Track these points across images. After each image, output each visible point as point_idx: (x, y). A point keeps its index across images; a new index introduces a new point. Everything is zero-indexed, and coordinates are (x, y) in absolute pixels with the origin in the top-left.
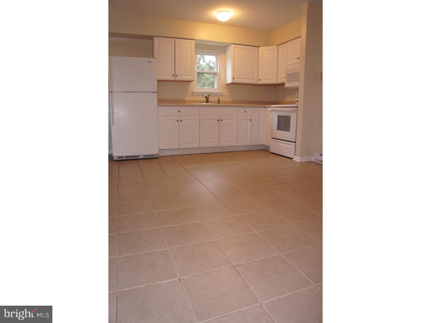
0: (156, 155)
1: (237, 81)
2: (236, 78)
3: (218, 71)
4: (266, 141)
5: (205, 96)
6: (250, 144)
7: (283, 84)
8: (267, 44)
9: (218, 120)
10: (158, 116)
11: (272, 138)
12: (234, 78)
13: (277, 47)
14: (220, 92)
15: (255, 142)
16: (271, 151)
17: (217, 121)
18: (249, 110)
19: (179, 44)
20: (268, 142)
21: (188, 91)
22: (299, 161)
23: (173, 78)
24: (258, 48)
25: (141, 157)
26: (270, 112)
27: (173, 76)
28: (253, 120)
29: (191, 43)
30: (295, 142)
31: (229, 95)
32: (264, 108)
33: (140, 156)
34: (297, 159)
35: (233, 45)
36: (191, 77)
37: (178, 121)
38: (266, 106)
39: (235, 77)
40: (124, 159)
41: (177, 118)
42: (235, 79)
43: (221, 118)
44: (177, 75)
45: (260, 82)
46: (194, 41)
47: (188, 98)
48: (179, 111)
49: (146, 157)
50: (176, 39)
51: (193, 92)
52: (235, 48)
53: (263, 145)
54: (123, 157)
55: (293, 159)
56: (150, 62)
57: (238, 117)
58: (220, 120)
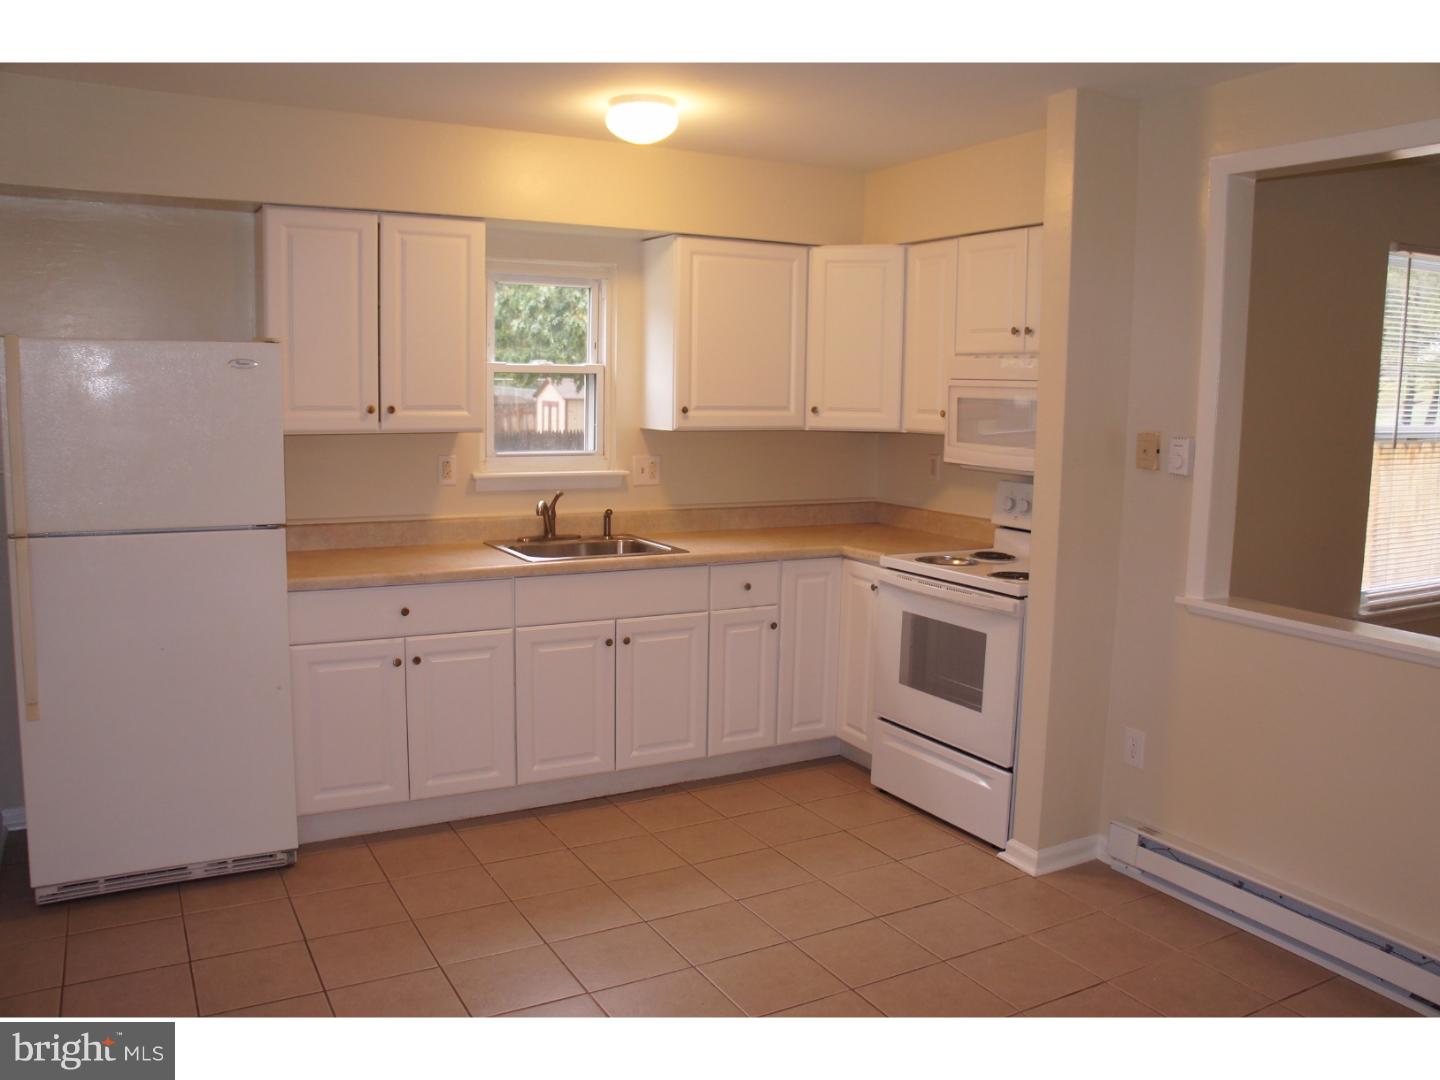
0: (280, 856)
1: (700, 419)
2: (698, 408)
3: (604, 363)
4: (849, 725)
5: (541, 503)
6: (769, 743)
7: (935, 441)
8: (851, 236)
9: (609, 643)
10: (292, 645)
11: (883, 719)
12: (685, 410)
13: (901, 249)
14: (616, 471)
15: (795, 730)
16: (877, 780)
17: (602, 642)
18: (762, 577)
19: (403, 243)
20: (860, 730)
21: (447, 474)
22: (1032, 870)
23: (371, 424)
24: (803, 250)
25: (199, 873)
26: (874, 588)
27: (371, 411)
28: (782, 626)
29: (468, 237)
30: (1010, 770)
31: (656, 481)
32: (837, 562)
33: (190, 867)
34: (1023, 857)
35: (680, 240)
36: (463, 413)
37: (398, 663)
38: (847, 549)
39: (691, 407)
40: (102, 889)
41: (396, 648)
42: (691, 413)
43: (626, 626)
44: (392, 410)
45: (813, 423)
46: (481, 227)
47: (449, 510)
48: (405, 612)
49: (230, 869)
50: (387, 220)
51: (473, 479)
52: (693, 253)
53: (834, 739)
54: (92, 883)
55: (1001, 855)
56: (242, 364)
57: (709, 614)
58: (620, 642)
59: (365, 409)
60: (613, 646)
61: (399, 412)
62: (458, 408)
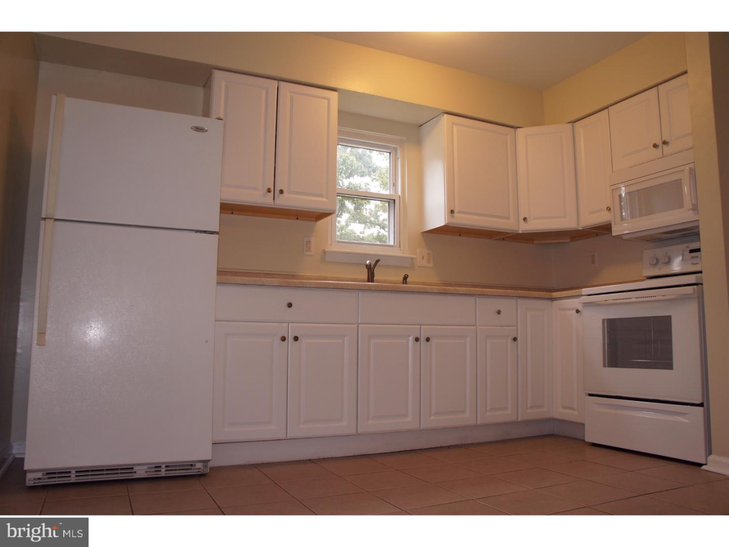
0: (199, 465)
2: (460, 212)
3: (400, 193)
4: (564, 407)
5: (368, 262)
6: (514, 418)
9: (417, 340)
10: (216, 321)
11: (590, 395)
12: (452, 212)
13: (570, 126)
14: (405, 255)
15: (529, 411)
16: (589, 438)
17: (413, 340)
18: (508, 306)
19: (292, 98)
20: (573, 409)
21: (309, 249)
23: (267, 201)
24: (513, 129)
25: (140, 473)
26: (578, 311)
27: (269, 191)
28: (519, 339)
29: (328, 99)
31: (431, 265)
32: (547, 302)
33: (136, 468)
35: (445, 115)
36: (324, 200)
37: (283, 339)
38: (555, 294)
39: (456, 211)
40: (73, 479)
41: (282, 329)
42: (455, 215)
43: (426, 331)
44: (281, 192)
45: (524, 228)
46: (334, 96)
47: (309, 269)
48: (290, 305)
49: (163, 473)
50: (282, 83)
51: (324, 252)
52: (453, 124)
54: (66, 472)
56: (198, 129)
57: (476, 328)
58: (423, 339)
59: (266, 190)
60: (419, 342)
61: (285, 194)
62: (321, 196)
